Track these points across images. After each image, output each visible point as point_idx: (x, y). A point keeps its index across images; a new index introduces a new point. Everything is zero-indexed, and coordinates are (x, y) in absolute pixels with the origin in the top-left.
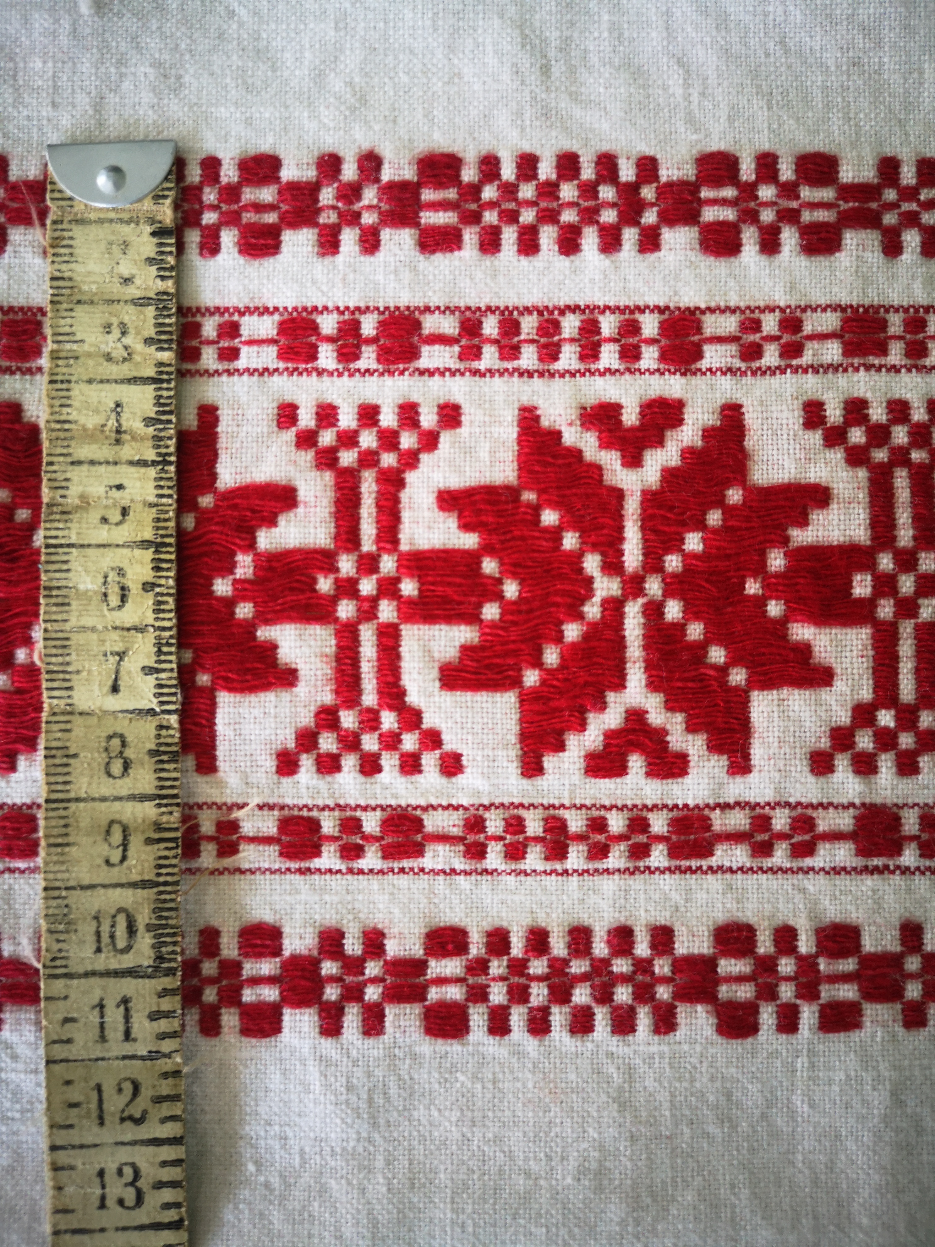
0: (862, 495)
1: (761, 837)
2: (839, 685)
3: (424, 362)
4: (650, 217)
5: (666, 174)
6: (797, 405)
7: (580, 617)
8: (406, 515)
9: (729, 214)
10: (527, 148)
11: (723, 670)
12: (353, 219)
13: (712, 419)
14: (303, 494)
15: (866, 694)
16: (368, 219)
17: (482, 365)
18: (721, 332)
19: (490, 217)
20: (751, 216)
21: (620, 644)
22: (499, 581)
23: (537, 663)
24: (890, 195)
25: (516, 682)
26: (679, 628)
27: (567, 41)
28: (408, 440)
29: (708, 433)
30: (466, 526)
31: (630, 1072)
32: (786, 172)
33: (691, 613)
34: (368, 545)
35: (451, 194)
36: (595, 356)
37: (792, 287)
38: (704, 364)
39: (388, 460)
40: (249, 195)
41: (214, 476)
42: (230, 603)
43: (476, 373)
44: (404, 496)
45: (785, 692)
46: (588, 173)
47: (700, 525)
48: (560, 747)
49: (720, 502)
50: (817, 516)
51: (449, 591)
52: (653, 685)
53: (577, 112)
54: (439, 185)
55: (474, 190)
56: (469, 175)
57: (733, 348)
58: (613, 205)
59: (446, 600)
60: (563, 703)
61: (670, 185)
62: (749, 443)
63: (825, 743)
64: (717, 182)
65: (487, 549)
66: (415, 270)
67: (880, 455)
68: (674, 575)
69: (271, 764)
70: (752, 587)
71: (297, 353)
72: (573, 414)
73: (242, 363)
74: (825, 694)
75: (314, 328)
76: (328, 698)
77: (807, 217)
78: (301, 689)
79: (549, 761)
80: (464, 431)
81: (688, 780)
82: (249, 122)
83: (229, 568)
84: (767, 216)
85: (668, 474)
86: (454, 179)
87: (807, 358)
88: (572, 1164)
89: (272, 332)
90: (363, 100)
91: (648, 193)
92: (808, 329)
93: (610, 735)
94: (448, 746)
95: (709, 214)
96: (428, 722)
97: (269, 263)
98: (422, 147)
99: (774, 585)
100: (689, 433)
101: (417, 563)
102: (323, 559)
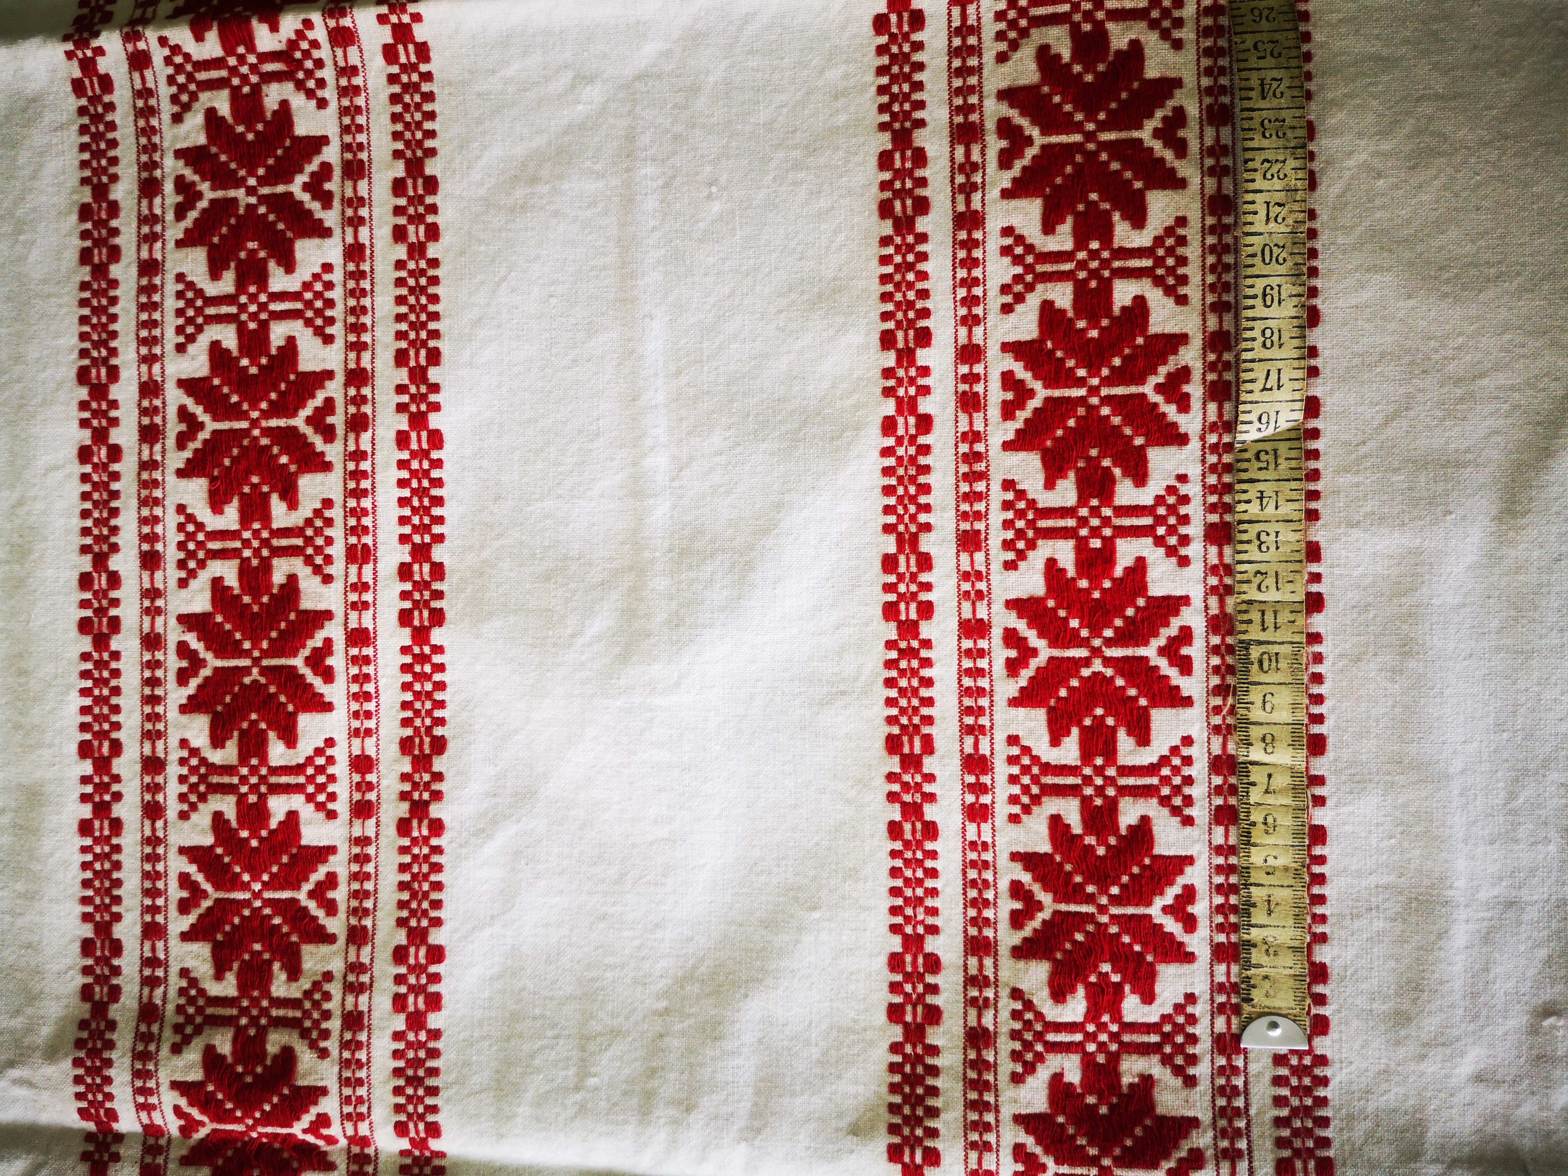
0: (1050, 542)
1: (1221, 590)
2: (1144, 554)
3: (988, 753)
4: (915, 644)
5: (894, 636)
6: (1006, 573)
7: (1112, 678)
8: (1063, 762)
9: (913, 606)
10: (882, 702)
11: (1138, 609)
12: (918, 786)
13: (1014, 614)
14: (1054, 812)
15: (1150, 540)
16: (918, 778)
17: (988, 724)
18: (970, 609)
19: (916, 720)
20: (914, 596)
21: (1126, 659)
22: (1095, 717)
23: (1135, 699)
24: (901, 528)
25: (1145, 709)
26: (1117, 630)
27: (828, 682)
28: (1026, 761)
29: (1020, 616)
30: (1068, 734)
31: (1341, 655)
32: (892, 579)
33: (1109, 625)
34: (1078, 781)
35: (905, 739)
36: (983, 670)
37: (948, 576)
38: (986, 618)
39: (1035, 770)
40: (908, 836)
41: (1046, 854)
42: (1109, 847)
43: (992, 728)
44: (1053, 763)
45: (1148, 579)
46: (894, 674)
47: (1066, 620)
48: (1177, 688)
49: (1054, 610)
50: (1061, 565)
51: (1101, 742)
52: (1146, 643)
53: (863, 678)
54: (902, 744)
55: (903, 728)
56: (896, 730)
57: (978, 604)
58: (909, 661)
59: (1105, 742)
60: (1156, 687)
61: (899, 635)
62: (1025, 596)
63: (1174, 560)
64: (898, 612)
65: (1079, 724)
66: (942, 757)
67: (1030, 534)
68: (1091, 633)
69: (1189, 829)
70: (1096, 595)
71: (984, 814)
72: (1012, 681)
73: (989, 840)
74: (1149, 561)
75: (972, 805)
76: (1155, 801)
77: (914, 569)
78: (1151, 814)
79: (1185, 693)
80: (1020, 734)
81: (1193, 626)
82: (872, 836)
83: (1092, 847)
84: (914, 588)
85: (1040, 635)
86: (899, 737)
87: (983, 569)
88: (1389, 685)
89: (975, 825)
90: (860, 781)
91: (903, 645)
92: (969, 569)
93: (1171, 664)
94: (1178, 743)
95: (913, 616)
96: (1166, 752)
97: (940, 827)
98: (884, 753)
99: (1095, 584)
100: (1021, 626)
101: (1086, 756)
102: (1086, 802)
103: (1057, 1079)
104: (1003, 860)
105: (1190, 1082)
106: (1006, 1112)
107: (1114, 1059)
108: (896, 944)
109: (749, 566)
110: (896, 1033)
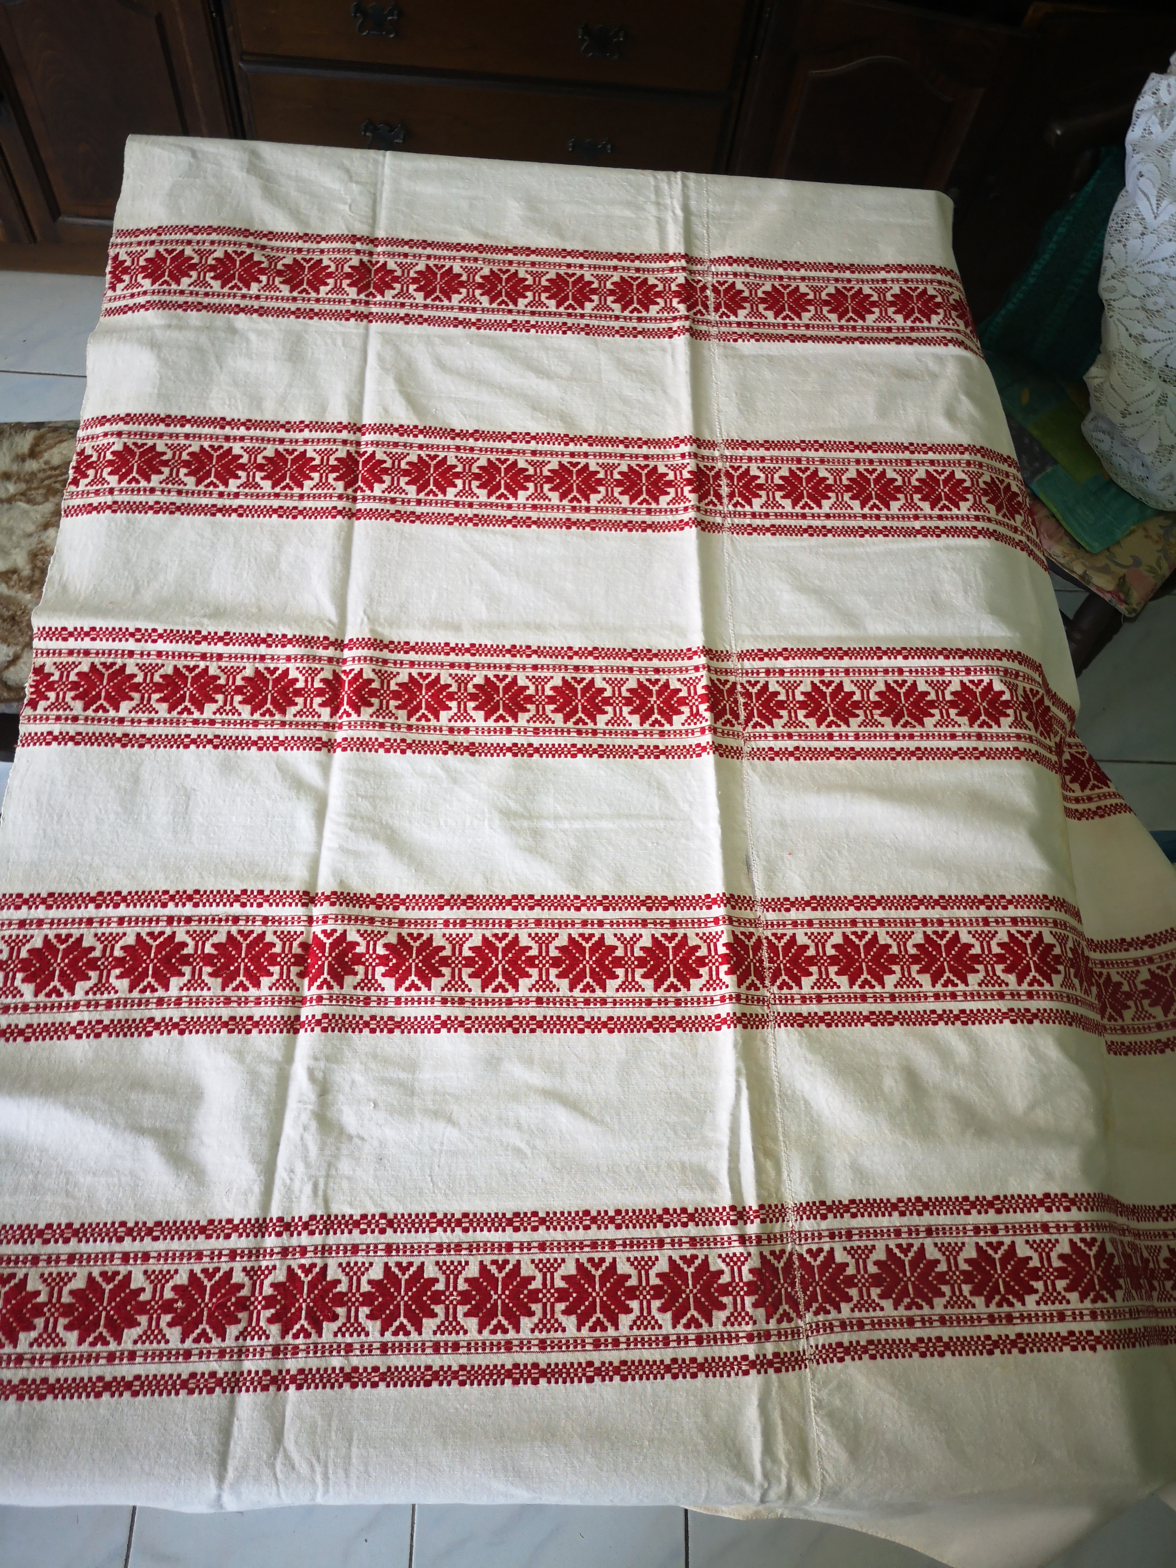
0: (537, 948)
2: (533, 977)
3: (467, 927)
4: (504, 905)
5: (506, 898)
6: (527, 934)
7: (491, 967)
8: (463, 951)
10: (484, 894)
11: (514, 975)
12: (456, 904)
14: (446, 947)
15: (537, 979)
17: (476, 927)
18: (515, 922)
20: (520, 904)
21: (498, 971)
22: (478, 961)
23: (484, 974)
24: (543, 901)
25: (481, 977)
26: (508, 969)
27: (491, 877)
28: (464, 939)
29: (512, 938)
30: (473, 953)
31: (498, 1038)
32: (526, 898)
33: (509, 966)
35: (472, 901)
36: (495, 926)
37: (526, 916)
38: (512, 927)
39: (461, 942)
40: (439, 901)
41: (432, 944)
42: (435, 964)
44: (463, 948)
45: (524, 979)
46: (494, 898)
47: (511, 952)
48: (488, 987)
49: (514, 949)
50: (530, 951)
52: (503, 978)
53: (493, 888)
56: (475, 898)
57: (517, 925)
59: (470, 964)
60: (488, 981)
62: (519, 940)
63: (531, 987)
64: (515, 899)
65: (476, 956)
67: (540, 942)
68: (507, 960)
69: (440, 989)
70: (519, 962)
71: (446, 926)
72: (491, 935)
74: (530, 979)
76: (450, 979)
77: (529, 905)
78: (445, 978)
79: (486, 990)
80: (473, 938)
81: (508, 993)
82: (439, 889)
83: (435, 959)
84: (523, 904)
85: (506, 944)
89: (442, 922)
90: (458, 886)
91: (503, 901)
92: (529, 922)
93: (496, 986)
94: (469, 987)
95: (513, 904)
96: (466, 983)
97: (442, 911)
98: (467, 894)
99: (523, 962)
103: (358, 944)
104: (430, 931)
105: (355, 988)
106: (348, 927)
107: (363, 964)
110: (373, 896)
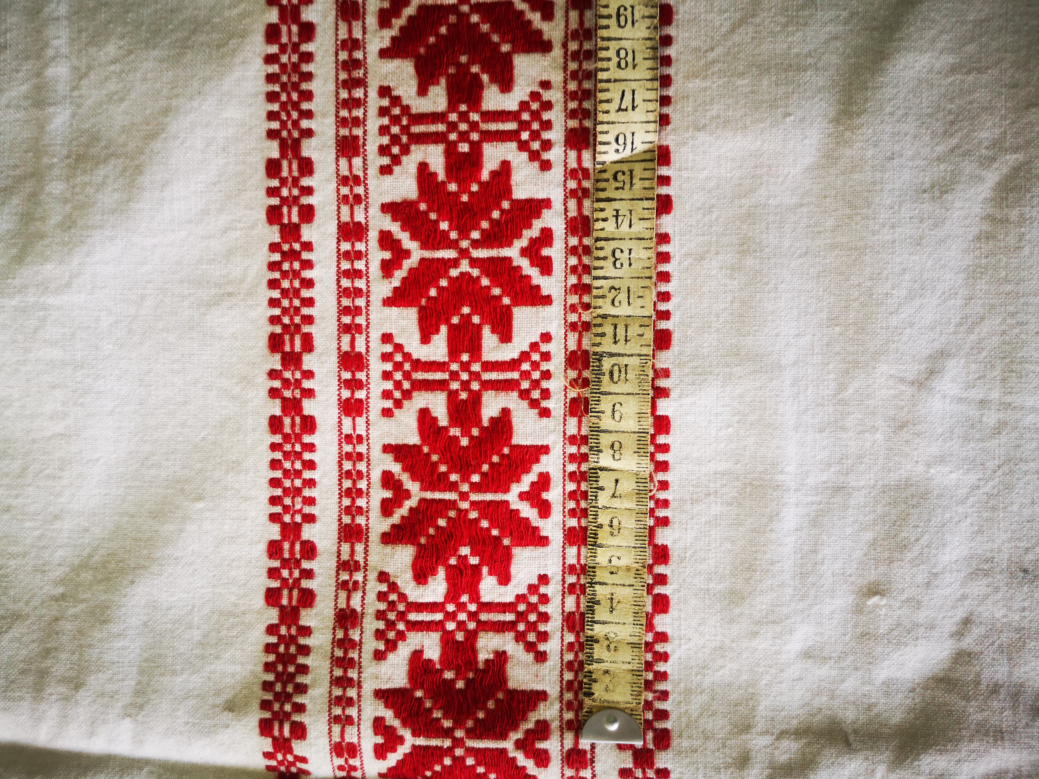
0: (423, 147)
1: (580, 194)
2: (509, 158)
3: (363, 351)
4: (297, 246)
5: (277, 239)
6: (382, 177)
7: (478, 278)
8: (432, 359)
9: (295, 210)
10: (266, 303)
11: (503, 211)
12: (298, 383)
13: (388, 217)
14: (423, 406)
15: (514, 145)
16: (298, 375)
17: (364, 324)
18: (349, 213)
19: (297, 320)
20: (296, 199)
21: (491, 260)
22: (462, 315)
23: (499, 298)
24: (284, 134)
25: (508, 308)
26: (483, 232)
27: (216, 284)
28: (398, 358)
29: (394, 219)
30: (437, 331)
31: (687, 255)
32: (275, 183)
33: (476, 227)
34: (446, 376)
35: (287, 337)
36: (360, 271)
37: (328, 180)
38: (363, 221)
39: (407, 367)
40: (287, 430)
41: (415, 446)
42: (472, 438)
43: (367, 326)
44: (423, 359)
45: (513, 183)
46: (277, 275)
47: (436, 222)
48: (538, 287)
49: (426, 213)
50: (432, 169)
51: (467, 338)
52: (509, 244)
53: (249, 280)
54: (283, 343)
55: (285, 327)
56: (278, 330)
57: (356, 208)
58: (291, 263)
59: (471, 340)
60: (518, 286)
61: (282, 237)
62: (399, 200)
63: (536, 164)
64: (281, 215)
65: (447, 322)
66: (321, 354)
67: (404, 139)
68: (459, 235)
69: (545, 420)
70: (465, 198)
71: (359, 408)
72: (386, 281)
73: (364, 434)
74: (514, 165)
75: (347, 400)
76: (515, 394)
77: (296, 174)
78: (511, 406)
79: (545, 292)
80: (394, 332)
81: (553, 228)
82: (254, 430)
83: (456, 438)
84: (296, 192)
85: (413, 237)
86: (280, 336)
87: (361, 174)
88: (728, 281)
89: (350, 419)
90: (245, 378)
91: (286, 247)
92: (347, 173)
93: (532, 265)
94: (538, 340)
95: (295, 219)
96: (527, 349)
97: (318, 421)
98: (266, 351)
99: (464, 188)
100: (395, 228)
101: (454, 353)
102: (452, 396)
103: (417, 655)
104: (376, 452)
105: (541, 657)
106: (368, 688)
107: (472, 636)
108: (274, 531)
109: (139, 170)
110: (273, 616)
